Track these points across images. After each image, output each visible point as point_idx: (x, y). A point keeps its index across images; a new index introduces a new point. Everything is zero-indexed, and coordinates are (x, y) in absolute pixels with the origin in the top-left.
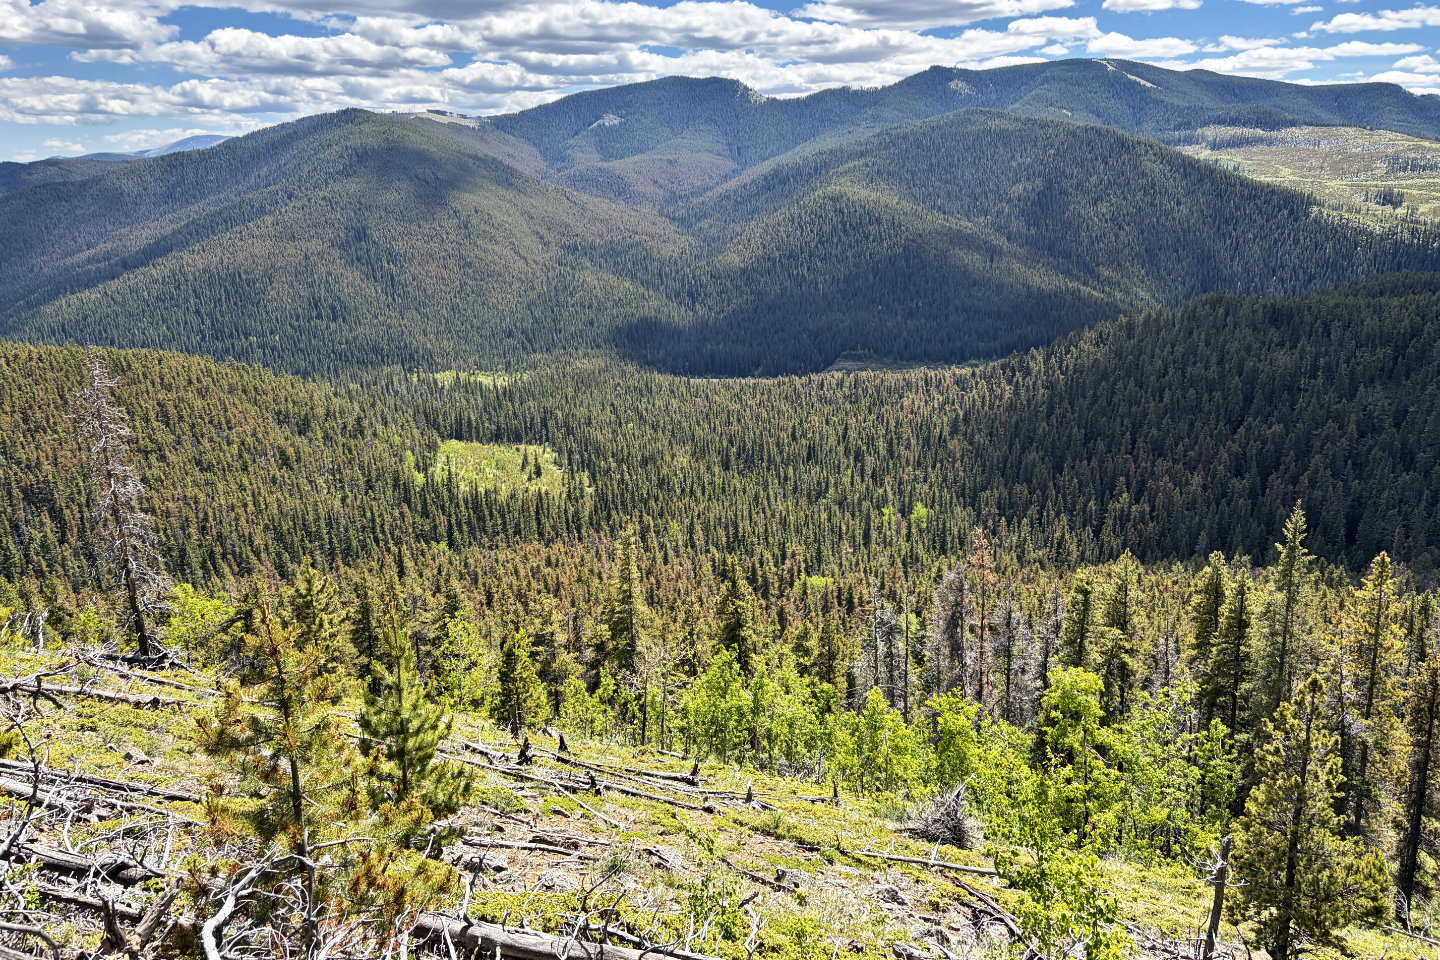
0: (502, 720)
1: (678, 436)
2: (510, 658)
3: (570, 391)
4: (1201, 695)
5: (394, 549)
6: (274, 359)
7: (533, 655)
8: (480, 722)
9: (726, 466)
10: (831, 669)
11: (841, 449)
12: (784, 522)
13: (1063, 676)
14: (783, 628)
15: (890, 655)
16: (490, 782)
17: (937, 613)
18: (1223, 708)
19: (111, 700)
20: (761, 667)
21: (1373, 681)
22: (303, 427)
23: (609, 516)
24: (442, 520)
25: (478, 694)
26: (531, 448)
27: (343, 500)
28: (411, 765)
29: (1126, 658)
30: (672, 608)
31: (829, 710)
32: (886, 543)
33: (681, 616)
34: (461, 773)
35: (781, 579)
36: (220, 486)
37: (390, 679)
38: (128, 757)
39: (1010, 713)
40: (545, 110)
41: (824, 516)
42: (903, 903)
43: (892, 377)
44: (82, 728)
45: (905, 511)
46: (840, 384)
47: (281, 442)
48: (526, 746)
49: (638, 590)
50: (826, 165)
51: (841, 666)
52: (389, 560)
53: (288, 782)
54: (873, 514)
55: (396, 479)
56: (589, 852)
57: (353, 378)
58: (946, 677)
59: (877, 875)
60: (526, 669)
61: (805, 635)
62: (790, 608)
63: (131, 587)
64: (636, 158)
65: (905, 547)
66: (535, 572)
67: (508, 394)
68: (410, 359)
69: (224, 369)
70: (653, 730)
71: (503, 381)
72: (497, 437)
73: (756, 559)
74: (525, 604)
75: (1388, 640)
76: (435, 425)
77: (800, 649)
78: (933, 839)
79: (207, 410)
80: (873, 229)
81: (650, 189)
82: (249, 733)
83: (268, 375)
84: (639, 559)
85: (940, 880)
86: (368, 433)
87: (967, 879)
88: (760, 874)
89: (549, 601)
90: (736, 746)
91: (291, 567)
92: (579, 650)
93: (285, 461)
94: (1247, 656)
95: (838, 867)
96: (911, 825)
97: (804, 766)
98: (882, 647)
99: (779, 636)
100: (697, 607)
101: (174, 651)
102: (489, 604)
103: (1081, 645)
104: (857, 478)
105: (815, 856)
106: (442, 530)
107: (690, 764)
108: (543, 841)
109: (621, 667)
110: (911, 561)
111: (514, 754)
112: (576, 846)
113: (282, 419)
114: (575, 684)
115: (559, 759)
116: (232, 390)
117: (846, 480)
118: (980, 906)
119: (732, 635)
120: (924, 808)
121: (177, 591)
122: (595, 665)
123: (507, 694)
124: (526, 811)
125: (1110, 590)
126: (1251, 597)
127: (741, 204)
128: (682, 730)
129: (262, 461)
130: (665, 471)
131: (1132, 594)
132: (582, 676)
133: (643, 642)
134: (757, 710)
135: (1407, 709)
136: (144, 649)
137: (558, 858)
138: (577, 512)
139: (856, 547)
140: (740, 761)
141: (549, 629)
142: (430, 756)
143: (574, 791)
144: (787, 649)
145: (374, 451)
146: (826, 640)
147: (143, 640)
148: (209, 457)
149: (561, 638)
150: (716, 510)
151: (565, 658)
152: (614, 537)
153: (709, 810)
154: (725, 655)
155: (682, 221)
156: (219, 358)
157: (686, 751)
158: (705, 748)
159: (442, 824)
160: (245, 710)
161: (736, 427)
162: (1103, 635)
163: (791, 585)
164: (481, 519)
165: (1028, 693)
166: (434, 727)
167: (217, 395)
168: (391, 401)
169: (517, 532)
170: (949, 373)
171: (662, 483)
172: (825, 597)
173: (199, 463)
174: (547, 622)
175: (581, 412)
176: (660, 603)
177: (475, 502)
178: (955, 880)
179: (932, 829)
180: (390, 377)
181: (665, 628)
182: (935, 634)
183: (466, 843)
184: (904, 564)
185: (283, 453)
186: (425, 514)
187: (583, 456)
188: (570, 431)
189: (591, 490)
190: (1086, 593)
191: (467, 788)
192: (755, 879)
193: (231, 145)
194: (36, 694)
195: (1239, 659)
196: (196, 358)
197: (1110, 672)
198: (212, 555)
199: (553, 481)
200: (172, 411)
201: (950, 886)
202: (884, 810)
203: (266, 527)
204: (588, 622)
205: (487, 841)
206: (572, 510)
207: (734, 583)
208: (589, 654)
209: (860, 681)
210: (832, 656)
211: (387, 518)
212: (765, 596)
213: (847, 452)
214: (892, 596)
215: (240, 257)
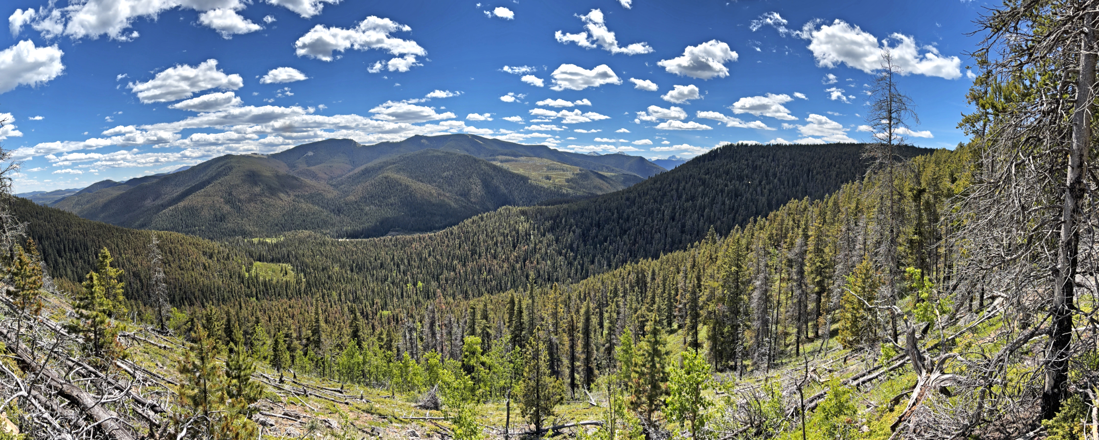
0: (274, 365)
1: (335, 260)
2: (276, 342)
3: (297, 245)
4: (511, 339)
5: (238, 299)
6: (203, 234)
7: (285, 341)
8: (266, 365)
9: (352, 271)
10: (391, 346)
11: (392, 263)
12: (373, 291)
13: (469, 339)
14: (374, 331)
15: (411, 339)
16: (269, 390)
17: (427, 320)
18: (518, 341)
19: (153, 344)
20: (366, 346)
21: (557, 323)
22: (211, 257)
23: (311, 290)
24: (254, 290)
25: (266, 355)
26: (284, 265)
27: (223, 281)
28: (242, 382)
29: (488, 330)
30: (334, 324)
31: (391, 361)
32: (409, 297)
33: (337, 327)
34: (259, 386)
35: (373, 313)
36: (186, 275)
37: (236, 349)
38: (157, 365)
39: (452, 355)
40: (289, 151)
41: (387, 288)
42: (417, 436)
43: (408, 237)
44: (145, 352)
45: (415, 284)
46: (391, 240)
47: (204, 261)
48: (282, 376)
49: (321, 318)
50: (382, 167)
51: (394, 344)
52: (237, 303)
53: (203, 387)
54: (404, 286)
55: (239, 275)
56: (304, 420)
57: (227, 240)
58: (431, 344)
59: (408, 426)
60: (282, 346)
61: (381, 333)
62: (376, 323)
63: (160, 307)
64: (319, 166)
65: (415, 298)
66: (285, 310)
67: (276, 245)
68: (244, 234)
69: (188, 237)
70: (327, 371)
71: (274, 241)
72: (272, 261)
73: (363, 305)
74: (282, 322)
75: (559, 309)
76: (252, 256)
77: (380, 339)
78: (427, 408)
79: (183, 250)
80: (399, 187)
81: (324, 176)
82: (191, 367)
83: (201, 239)
84: (322, 306)
85: (430, 424)
86: (231, 259)
87: (439, 423)
88: (366, 429)
89: (290, 321)
90: (357, 377)
91: (206, 304)
92: (301, 340)
93: (205, 268)
94: (523, 323)
95: (394, 424)
96: (420, 404)
97: (382, 384)
98: (408, 336)
99: (373, 333)
100: (342, 324)
101: (171, 330)
102: (270, 321)
103: (474, 327)
104: (398, 274)
105: (386, 420)
106: (254, 293)
107: (340, 385)
108: (287, 415)
109: (315, 347)
110: (418, 303)
111: (278, 379)
112: (299, 418)
113: (204, 253)
114: (299, 352)
115: (293, 382)
116: (190, 244)
117: (394, 274)
118: (444, 432)
119: (355, 334)
120: (424, 398)
121: (172, 309)
122: (306, 346)
123: (275, 356)
124: (282, 402)
125: (481, 306)
126: (523, 302)
127: (355, 180)
128: (338, 371)
129: (198, 268)
130: (330, 273)
131: (488, 307)
132: (302, 350)
133: (323, 337)
134: (364, 363)
135: (566, 329)
136: (162, 329)
137: (292, 422)
138: (299, 288)
139: (398, 298)
140: (359, 383)
141: (290, 332)
142: (248, 379)
143: (298, 395)
144: (375, 339)
145: (233, 265)
146: (388, 335)
147: (162, 325)
148: (183, 266)
149: (294, 335)
150: (349, 287)
151: (296, 343)
152: (312, 298)
153: (347, 403)
154: (353, 343)
155: (335, 186)
156: (187, 234)
157: (339, 379)
158: (346, 378)
159: (252, 405)
160: (190, 360)
161: (355, 256)
162: (480, 323)
163: (376, 314)
164: (267, 290)
165: (458, 347)
166: (250, 368)
167: (186, 245)
168: (238, 248)
169: (279, 295)
170: (427, 235)
171: (329, 277)
172: (388, 319)
173: (180, 267)
174: (289, 329)
175: (301, 252)
176: (329, 322)
177: (265, 284)
178: (435, 424)
179: (427, 405)
180: (238, 240)
181: (332, 332)
182: (426, 329)
183: (260, 413)
184: (415, 304)
185: (204, 265)
186: (249, 287)
187: (302, 268)
188: (297, 259)
189: (304, 280)
190: (474, 309)
191: (261, 391)
192: (364, 431)
193: (193, 168)
194: (134, 339)
195: (521, 324)
196: (180, 234)
197: (484, 336)
198: (182, 298)
199: (291, 276)
200: (173, 251)
201: (434, 427)
202: (411, 399)
203: (199, 290)
204: (304, 329)
205: (268, 413)
206: (298, 287)
207: (355, 315)
208: (304, 341)
209: (401, 349)
210: (391, 341)
211: (236, 288)
212: (367, 319)
213: (394, 264)
214: (412, 316)
215: (194, 202)
